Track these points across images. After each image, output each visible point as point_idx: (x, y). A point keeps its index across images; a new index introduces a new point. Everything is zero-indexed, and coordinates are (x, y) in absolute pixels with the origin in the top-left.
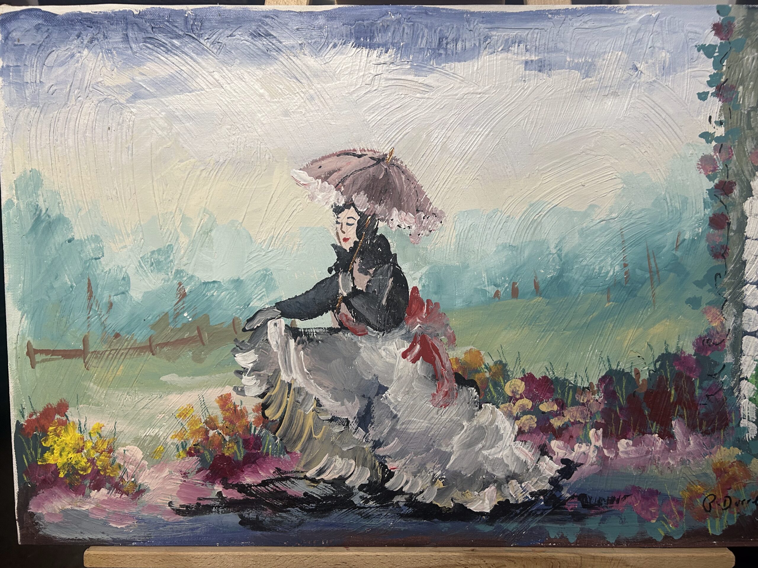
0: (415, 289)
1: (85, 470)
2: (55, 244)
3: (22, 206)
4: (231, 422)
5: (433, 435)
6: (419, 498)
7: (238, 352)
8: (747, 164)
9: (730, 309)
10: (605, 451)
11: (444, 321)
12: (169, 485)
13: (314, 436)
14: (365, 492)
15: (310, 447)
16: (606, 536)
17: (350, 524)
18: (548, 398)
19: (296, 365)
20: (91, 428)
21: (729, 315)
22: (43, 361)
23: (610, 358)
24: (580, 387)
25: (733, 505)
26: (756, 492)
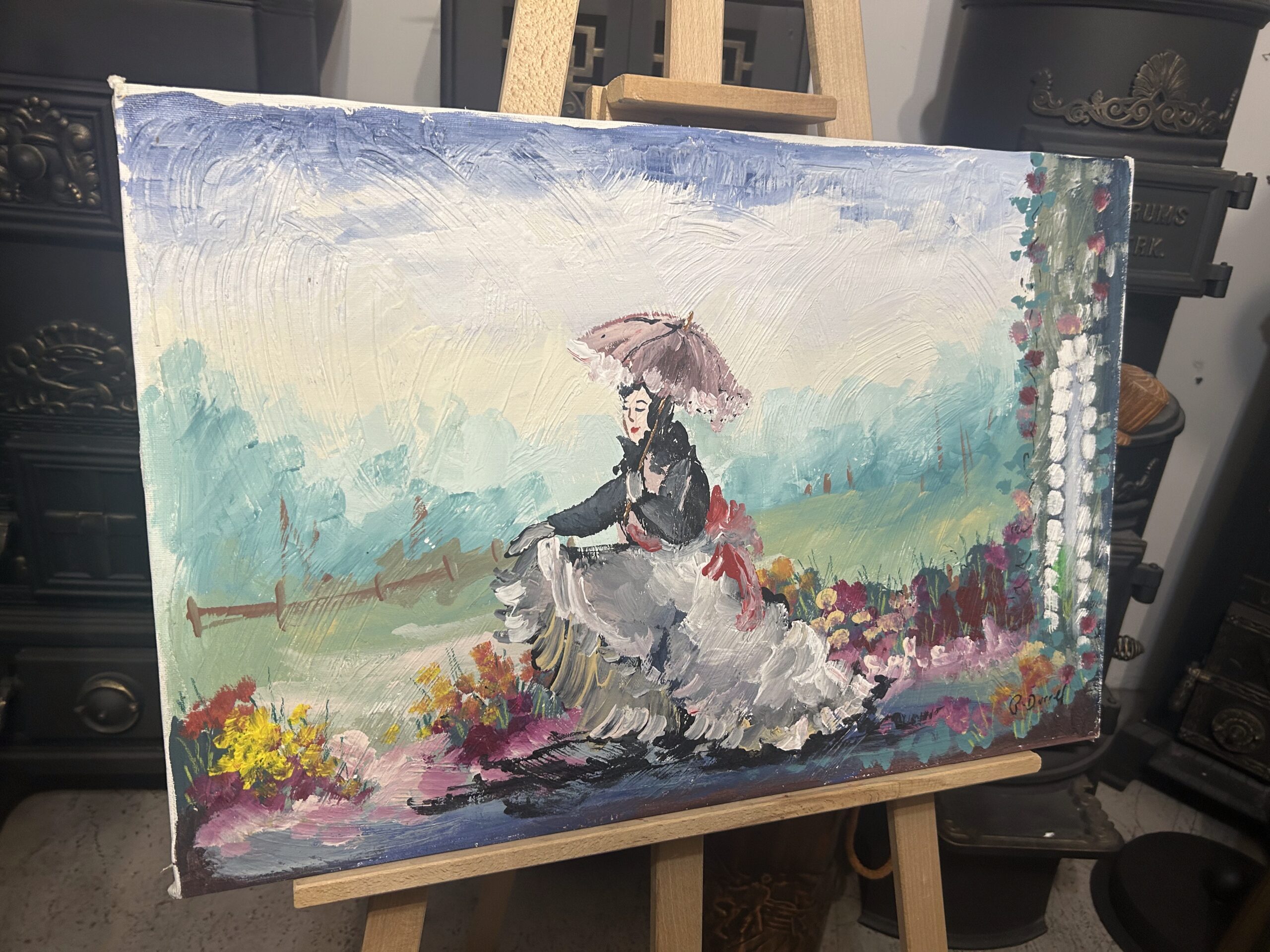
0: (717, 488)
1: (283, 773)
2: (228, 452)
3: (172, 397)
4: (492, 680)
5: (738, 665)
6: (724, 745)
7: (499, 585)
8: (1055, 331)
9: (1037, 492)
10: (919, 661)
11: (750, 526)
12: (407, 776)
13: (598, 684)
15: (593, 699)
16: (919, 757)
17: (644, 789)
18: (861, 607)
19: (575, 595)
20: (291, 713)
21: (1035, 499)
22: (214, 624)
23: (923, 555)
24: (893, 591)
25: (1036, 704)
26: (1057, 687)
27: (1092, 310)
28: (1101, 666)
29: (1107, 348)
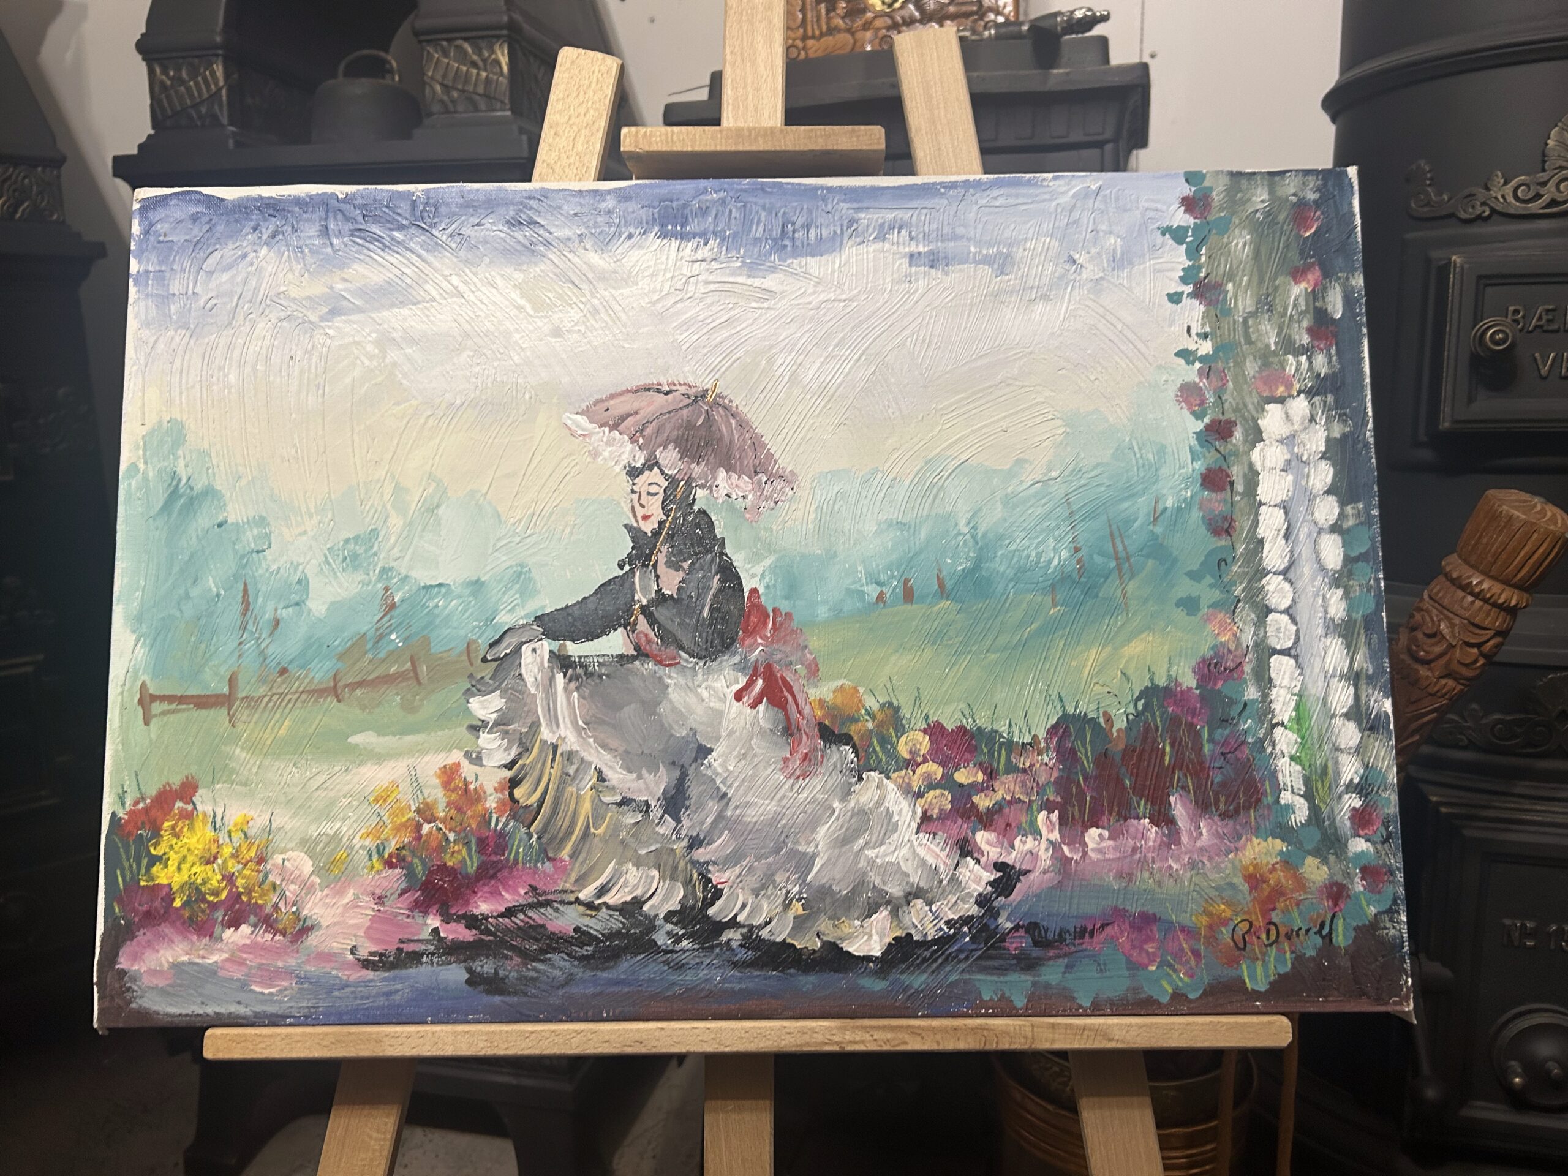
0: (754, 591)
1: (216, 893)
2: (197, 531)
3: (151, 474)
4: (459, 810)
5: (785, 826)
6: (764, 933)
7: (474, 695)
8: (1251, 392)
9: (1247, 614)
10: (1065, 848)
11: (801, 641)
12: (353, 918)
13: (592, 830)
14: (676, 924)
15: (585, 849)
16: (1075, 995)
17: (650, 980)
18: (967, 762)
19: (566, 713)
20: (232, 823)
21: (1245, 623)
22: (164, 713)
23: (1063, 695)
24: (1017, 743)
25: (1282, 938)
26: (1319, 915)
27: (1311, 363)
28: (1401, 891)
29: (1345, 414)
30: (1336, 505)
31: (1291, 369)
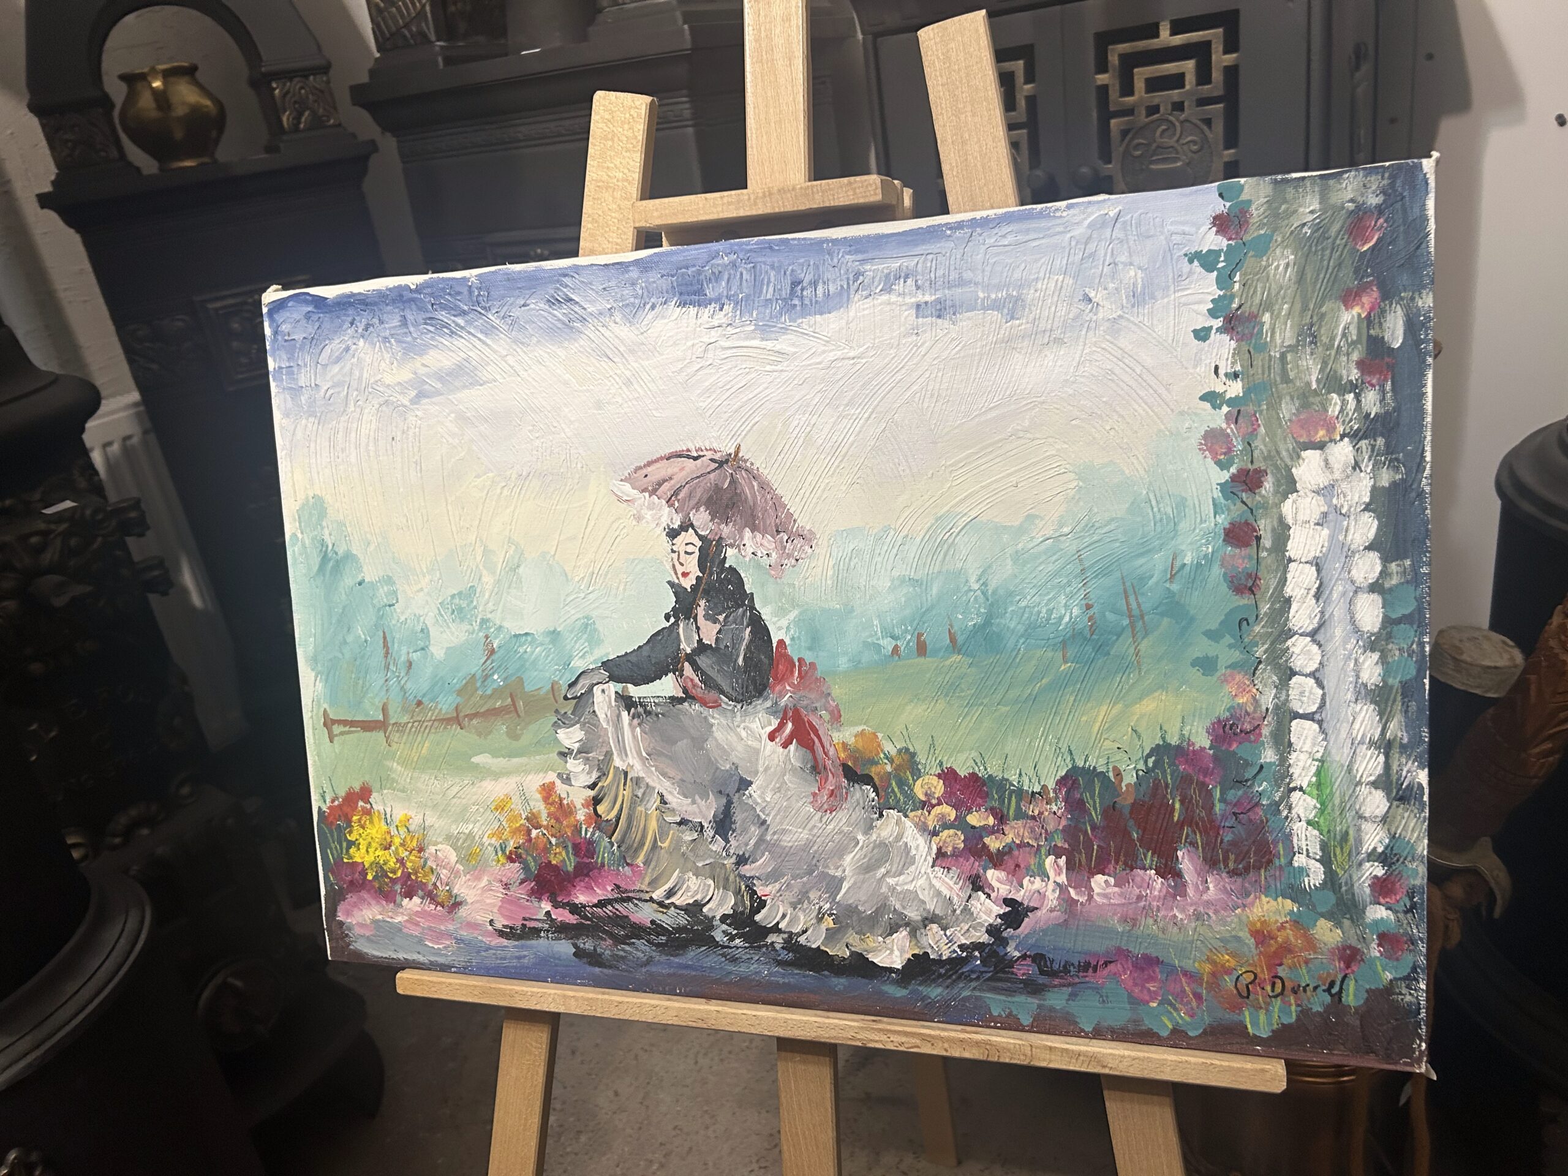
0: (781, 642)
1: (394, 872)
2: (345, 588)
3: (307, 541)
4: (557, 820)
5: (816, 852)
6: (802, 940)
7: (560, 727)
8: (1285, 440)
9: (1268, 676)
10: (1072, 892)
11: (824, 689)
12: (489, 898)
13: (660, 843)
15: (655, 858)
16: (1078, 1020)
17: (711, 967)
18: (979, 806)
19: (633, 747)
20: (398, 819)
21: (1265, 685)
22: (342, 733)
23: (1072, 748)
24: (1027, 791)
25: (1288, 992)
26: (1329, 974)
27: (1359, 401)
28: (1422, 960)
29: (1397, 460)
30: (1378, 561)
31: (1334, 410)
